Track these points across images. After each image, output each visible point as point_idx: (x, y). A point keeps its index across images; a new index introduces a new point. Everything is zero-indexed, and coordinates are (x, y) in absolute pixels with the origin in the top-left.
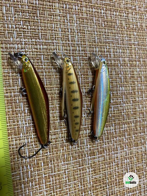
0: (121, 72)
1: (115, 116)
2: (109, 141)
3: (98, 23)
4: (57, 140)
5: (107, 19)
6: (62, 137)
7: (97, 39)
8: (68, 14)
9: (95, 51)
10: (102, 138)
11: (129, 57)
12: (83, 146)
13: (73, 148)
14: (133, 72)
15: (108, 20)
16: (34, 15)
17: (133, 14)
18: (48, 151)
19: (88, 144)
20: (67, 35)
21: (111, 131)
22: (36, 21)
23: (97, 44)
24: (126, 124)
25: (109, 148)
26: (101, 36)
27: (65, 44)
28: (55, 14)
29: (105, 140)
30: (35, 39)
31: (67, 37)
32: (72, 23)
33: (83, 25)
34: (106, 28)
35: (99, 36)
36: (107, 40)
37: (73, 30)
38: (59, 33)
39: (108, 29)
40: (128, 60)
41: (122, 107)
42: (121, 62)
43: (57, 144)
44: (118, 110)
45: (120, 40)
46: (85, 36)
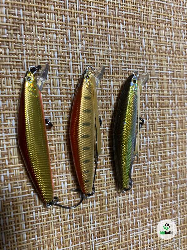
0: (146, 115)
1: (136, 178)
2: (126, 215)
3: (115, 44)
4: (50, 217)
5: (128, 37)
6: (57, 214)
7: (113, 67)
8: (69, 30)
9: (109, 86)
10: (116, 211)
11: (159, 93)
12: (88, 224)
13: (73, 227)
14: (164, 116)
15: (129, 40)
16: (16, 32)
17: (166, 31)
18: (36, 234)
19: (95, 221)
20: (66, 63)
21: (130, 201)
22: (20, 41)
23: (111, 75)
24: (151, 190)
25: (125, 224)
26: (119, 63)
27: (63, 77)
28: (49, 30)
29: (120, 213)
30: (17, 69)
31: (66, 66)
32: (75, 44)
33: (92, 47)
34: (126, 51)
35: (115, 63)
36: (127, 69)
37: (75, 54)
38: (54, 60)
39: (129, 52)
40: (158, 97)
41: (146, 166)
42: (147, 102)
43: (49, 223)
44: (140, 171)
45: (146, 68)
46: (94, 63)
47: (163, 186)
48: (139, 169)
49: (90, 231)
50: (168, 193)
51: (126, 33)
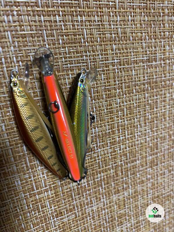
0: (92, 108)
2: (80, 197)
3: (52, 40)
5: (67, 30)
14: (112, 106)
17: (110, 16)
19: (52, 206)
21: (83, 185)
24: (103, 173)
25: (80, 203)
26: (59, 60)
29: (75, 196)
32: (6, 48)
34: (66, 45)
36: (69, 65)
37: (9, 58)
40: (104, 89)
42: (93, 95)
44: (91, 159)
47: (114, 168)
48: (90, 157)
49: (48, 214)
50: (119, 173)
51: (64, 25)
